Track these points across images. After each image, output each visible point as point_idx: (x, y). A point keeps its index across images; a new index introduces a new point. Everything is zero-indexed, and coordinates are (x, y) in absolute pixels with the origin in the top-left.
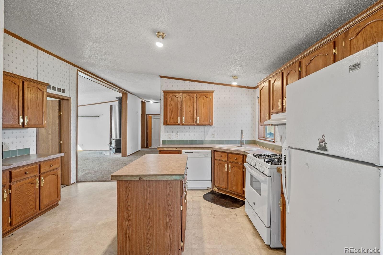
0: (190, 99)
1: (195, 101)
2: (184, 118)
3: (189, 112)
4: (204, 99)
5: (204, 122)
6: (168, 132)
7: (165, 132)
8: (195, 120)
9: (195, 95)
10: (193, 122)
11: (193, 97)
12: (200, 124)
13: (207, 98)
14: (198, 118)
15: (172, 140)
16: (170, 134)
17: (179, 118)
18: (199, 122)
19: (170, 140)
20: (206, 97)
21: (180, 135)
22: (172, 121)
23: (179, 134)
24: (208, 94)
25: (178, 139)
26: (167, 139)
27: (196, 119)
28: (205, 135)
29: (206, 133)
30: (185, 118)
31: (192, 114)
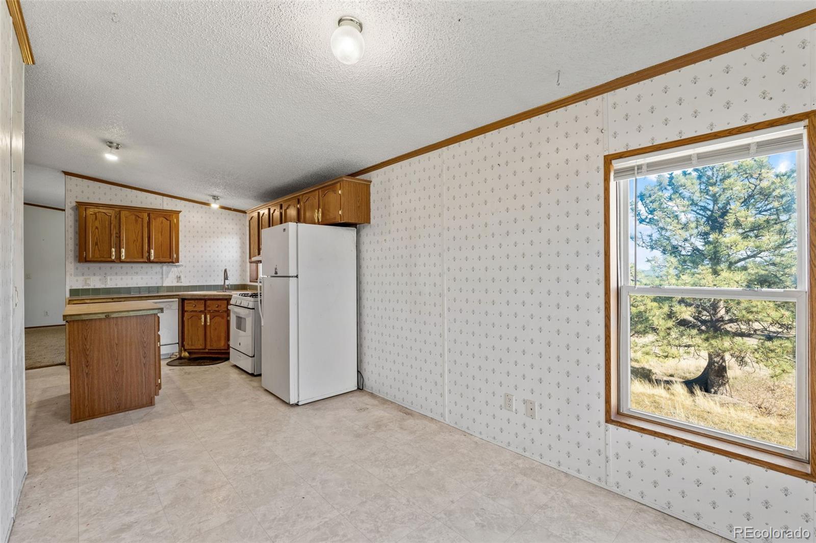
0: (136, 221)
1: (145, 225)
2: (123, 250)
3: (135, 241)
4: (162, 222)
5: (163, 257)
6: (83, 275)
7: (76, 275)
8: (146, 255)
9: (145, 215)
10: (143, 258)
11: (142, 219)
12: (156, 260)
13: (169, 222)
14: (152, 251)
15: (92, 289)
16: (89, 279)
17: (113, 250)
18: (154, 258)
19: (90, 289)
20: (167, 220)
21: (111, 279)
22: (97, 255)
23: (109, 278)
24: (170, 215)
25: (108, 286)
26: (81, 287)
27: (149, 252)
28: (162, 278)
29: (164, 276)
30: (125, 250)
31: (141, 245)
